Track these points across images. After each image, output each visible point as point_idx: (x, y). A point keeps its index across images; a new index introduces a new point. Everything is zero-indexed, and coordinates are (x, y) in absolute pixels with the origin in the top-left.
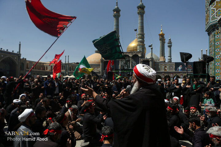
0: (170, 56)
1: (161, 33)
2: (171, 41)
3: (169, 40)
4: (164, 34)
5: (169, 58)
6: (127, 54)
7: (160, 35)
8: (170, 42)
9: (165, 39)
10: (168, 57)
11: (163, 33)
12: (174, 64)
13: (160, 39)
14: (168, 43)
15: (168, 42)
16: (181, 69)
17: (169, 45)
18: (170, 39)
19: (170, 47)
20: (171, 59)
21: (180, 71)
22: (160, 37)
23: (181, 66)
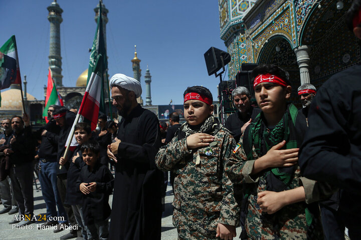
0: (150, 98)
1: (135, 58)
2: (149, 74)
3: (146, 72)
4: (140, 61)
5: (148, 100)
6: (78, 91)
7: (134, 62)
8: (148, 76)
9: (141, 70)
10: (147, 98)
11: (138, 59)
12: (157, 107)
13: (133, 68)
14: (146, 77)
15: (146, 75)
16: (168, 116)
17: (147, 79)
18: (148, 71)
19: (149, 82)
20: (151, 101)
21: (166, 119)
22: (134, 65)
23: (168, 110)
